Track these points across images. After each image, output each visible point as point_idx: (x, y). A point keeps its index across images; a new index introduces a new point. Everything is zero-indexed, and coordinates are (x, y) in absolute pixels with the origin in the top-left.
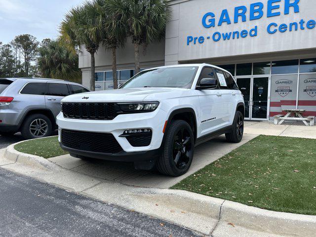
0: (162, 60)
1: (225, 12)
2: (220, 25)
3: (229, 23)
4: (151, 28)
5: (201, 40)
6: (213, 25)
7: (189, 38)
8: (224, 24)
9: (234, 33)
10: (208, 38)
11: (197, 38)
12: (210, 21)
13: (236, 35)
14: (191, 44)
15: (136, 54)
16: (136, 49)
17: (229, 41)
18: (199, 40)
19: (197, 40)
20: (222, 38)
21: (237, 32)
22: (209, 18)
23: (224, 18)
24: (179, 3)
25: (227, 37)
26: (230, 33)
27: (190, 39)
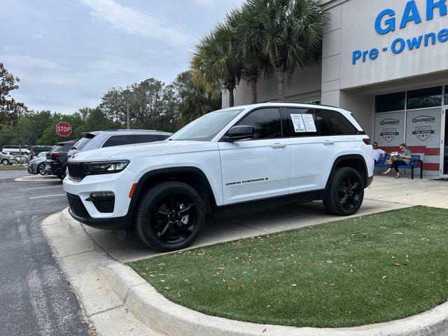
0: (318, 91)
1: (411, 6)
2: (403, 26)
3: (418, 21)
4: (295, 47)
5: (374, 54)
6: (391, 28)
7: (355, 53)
8: (411, 25)
9: (427, 36)
10: (385, 50)
11: (367, 52)
12: (387, 22)
13: (430, 39)
14: (359, 62)
15: (280, 86)
16: (280, 79)
17: (418, 50)
18: (370, 55)
19: (367, 56)
20: (406, 47)
21: (432, 35)
22: (387, 17)
23: (411, 14)
24: (341, 3)
25: (414, 44)
26: (421, 38)
27: (357, 55)
